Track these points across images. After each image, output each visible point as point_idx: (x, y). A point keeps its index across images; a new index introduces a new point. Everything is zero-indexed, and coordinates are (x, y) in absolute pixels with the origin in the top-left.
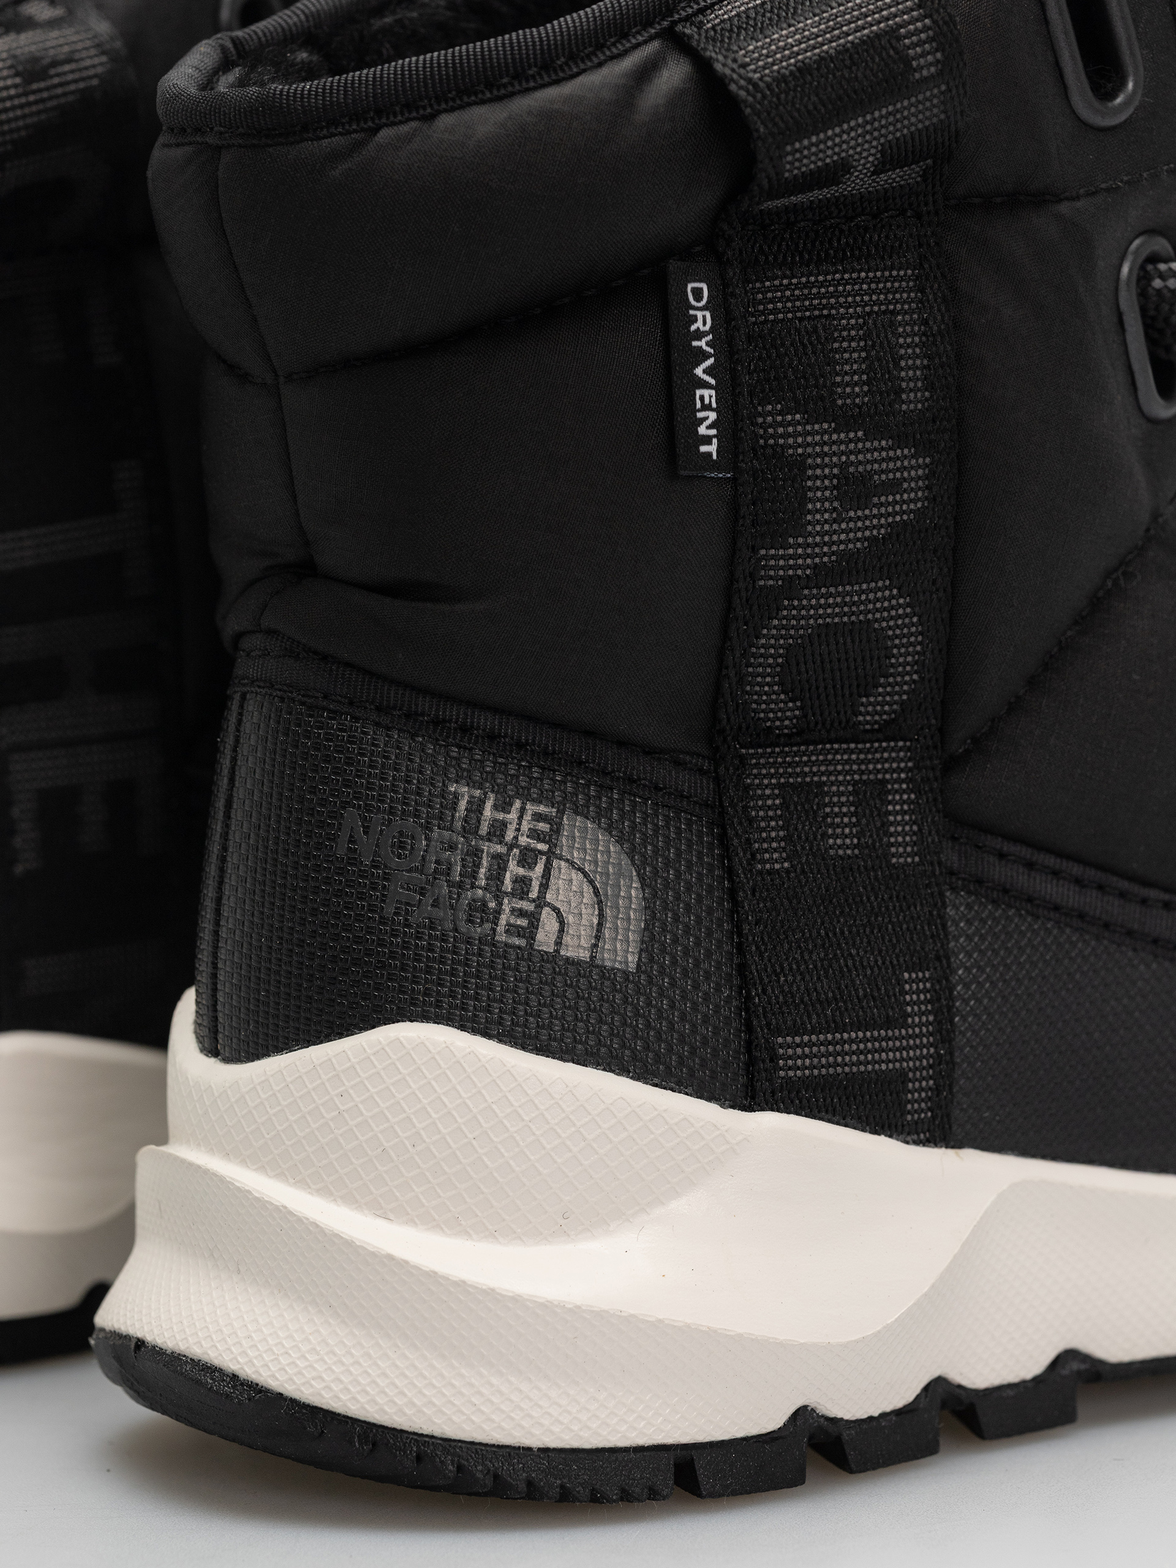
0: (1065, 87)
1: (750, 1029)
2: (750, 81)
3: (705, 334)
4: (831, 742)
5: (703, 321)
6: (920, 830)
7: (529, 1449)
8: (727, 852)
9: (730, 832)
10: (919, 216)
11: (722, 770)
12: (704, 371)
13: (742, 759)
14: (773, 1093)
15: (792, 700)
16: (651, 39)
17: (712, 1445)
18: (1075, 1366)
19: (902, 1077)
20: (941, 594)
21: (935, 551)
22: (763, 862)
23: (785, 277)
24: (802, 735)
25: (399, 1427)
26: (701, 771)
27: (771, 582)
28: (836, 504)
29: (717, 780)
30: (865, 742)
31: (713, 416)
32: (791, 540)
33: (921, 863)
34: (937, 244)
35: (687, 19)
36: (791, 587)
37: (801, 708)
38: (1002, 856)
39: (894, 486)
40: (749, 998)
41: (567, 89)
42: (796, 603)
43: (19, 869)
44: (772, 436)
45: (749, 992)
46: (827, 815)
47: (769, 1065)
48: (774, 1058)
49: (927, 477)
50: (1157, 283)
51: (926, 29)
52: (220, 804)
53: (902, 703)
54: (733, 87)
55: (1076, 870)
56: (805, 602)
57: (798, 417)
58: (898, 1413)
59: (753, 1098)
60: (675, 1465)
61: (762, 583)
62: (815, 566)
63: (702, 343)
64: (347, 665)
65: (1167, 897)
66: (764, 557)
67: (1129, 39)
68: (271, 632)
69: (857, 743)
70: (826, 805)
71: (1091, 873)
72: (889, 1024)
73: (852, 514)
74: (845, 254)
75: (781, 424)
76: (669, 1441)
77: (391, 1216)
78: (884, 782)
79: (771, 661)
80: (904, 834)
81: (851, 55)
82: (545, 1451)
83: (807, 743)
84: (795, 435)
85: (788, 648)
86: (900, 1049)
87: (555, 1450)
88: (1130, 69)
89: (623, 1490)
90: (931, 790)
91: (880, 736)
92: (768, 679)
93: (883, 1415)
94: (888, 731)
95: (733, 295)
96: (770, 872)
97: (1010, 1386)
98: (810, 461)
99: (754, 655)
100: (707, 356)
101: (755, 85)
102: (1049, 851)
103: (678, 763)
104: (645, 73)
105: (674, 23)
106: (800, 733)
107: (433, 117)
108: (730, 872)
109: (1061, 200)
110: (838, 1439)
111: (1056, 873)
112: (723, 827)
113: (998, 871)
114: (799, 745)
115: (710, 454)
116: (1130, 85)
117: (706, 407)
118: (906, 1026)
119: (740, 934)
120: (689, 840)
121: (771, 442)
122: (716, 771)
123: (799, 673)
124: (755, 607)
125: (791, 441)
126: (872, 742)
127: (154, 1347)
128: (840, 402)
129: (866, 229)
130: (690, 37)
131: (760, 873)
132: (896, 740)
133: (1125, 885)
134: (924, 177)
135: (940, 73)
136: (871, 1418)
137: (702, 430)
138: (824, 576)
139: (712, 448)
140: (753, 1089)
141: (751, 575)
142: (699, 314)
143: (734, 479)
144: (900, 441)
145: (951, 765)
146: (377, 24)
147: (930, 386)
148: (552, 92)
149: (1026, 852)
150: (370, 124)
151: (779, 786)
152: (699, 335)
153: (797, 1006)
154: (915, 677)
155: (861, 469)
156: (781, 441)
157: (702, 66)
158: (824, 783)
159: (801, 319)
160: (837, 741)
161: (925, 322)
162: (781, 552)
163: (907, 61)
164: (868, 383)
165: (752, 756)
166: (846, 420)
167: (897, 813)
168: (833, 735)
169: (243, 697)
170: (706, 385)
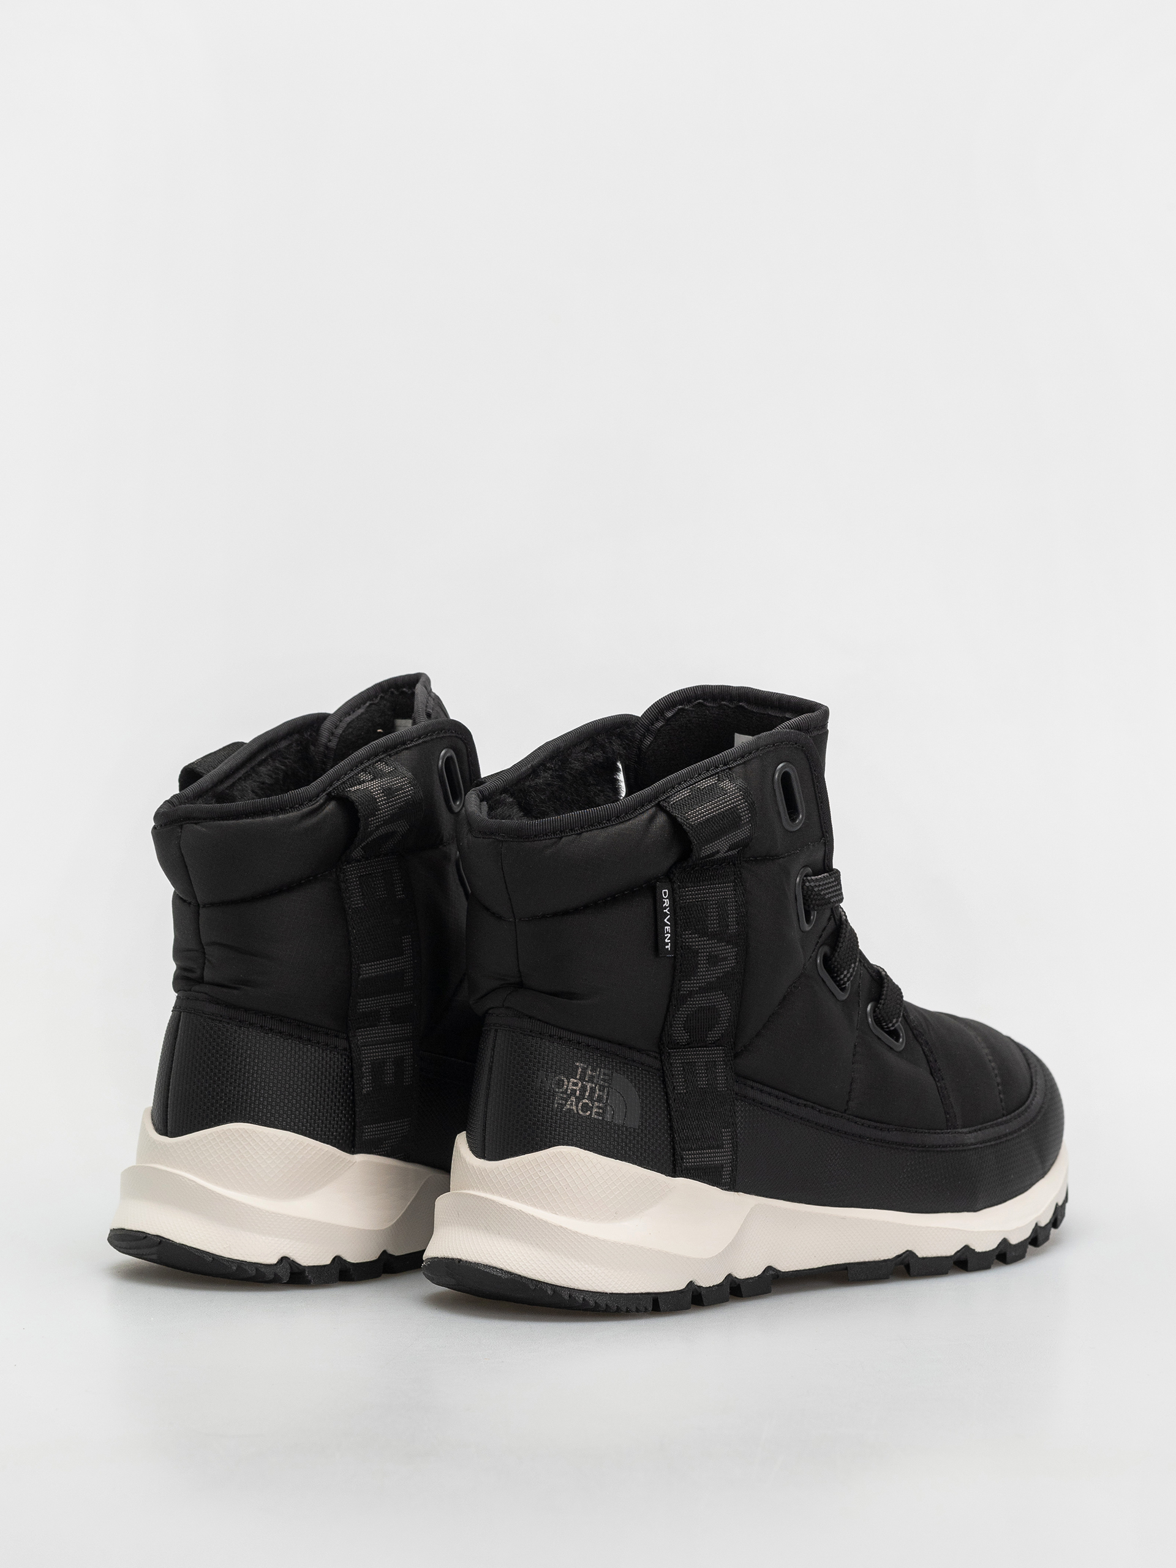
0: (781, 818)
1: (674, 1149)
2: (690, 825)
3: (667, 907)
4: (698, 1047)
5: (667, 903)
6: (727, 1078)
7: (606, 1293)
8: (665, 1087)
9: (667, 1079)
10: (734, 864)
11: (663, 1057)
12: (667, 920)
13: (669, 1053)
14: (682, 1171)
15: (687, 1033)
16: (652, 807)
17: (664, 1293)
18: (771, 1272)
19: (722, 1166)
20: (738, 996)
21: (737, 981)
22: (678, 1090)
23: (692, 887)
24: (688, 1045)
25: (562, 1286)
26: (656, 1058)
27: (685, 992)
28: (707, 965)
29: (661, 1061)
30: (709, 1047)
31: (669, 935)
32: (692, 978)
33: (727, 1090)
34: (740, 874)
35: (664, 800)
36: (691, 994)
37: (689, 1036)
38: (752, 1088)
39: (725, 959)
40: (674, 1137)
41: (628, 824)
42: (692, 999)
43: (364, 1091)
44: (687, 942)
45: (674, 1136)
46: (697, 1073)
47: (681, 1161)
48: (682, 1159)
49: (736, 955)
50: (807, 884)
51: (746, 806)
52: (486, 1069)
53: (722, 1034)
54: (685, 827)
55: (777, 1092)
56: (695, 999)
57: (696, 935)
58: (717, 1285)
59: (675, 1173)
60: (653, 1300)
61: (682, 992)
62: (699, 987)
63: (666, 911)
64: (539, 1020)
65: (805, 1103)
66: (683, 984)
67: (801, 802)
68: (508, 1008)
69: (706, 1047)
70: (697, 1070)
71: (781, 1094)
72: (718, 1147)
73: (712, 968)
74: (711, 878)
75: (690, 938)
76: (651, 1291)
77: (558, 1213)
78: (715, 1061)
79: (682, 1019)
80: (722, 1080)
81: (722, 815)
82: (612, 1294)
83: (690, 1048)
84: (695, 942)
85: (688, 1015)
86: (721, 1156)
87: (615, 1294)
88: (800, 810)
89: (637, 1308)
90: (730, 1064)
91: (714, 1045)
92: (680, 1026)
93: (714, 1286)
94: (716, 1043)
95: (676, 893)
96: (680, 1094)
97: (751, 1278)
98: (700, 951)
99: (676, 1017)
100: (668, 915)
101: (692, 827)
102: (768, 1086)
103: (648, 1055)
104: (652, 819)
105: (660, 802)
106: (688, 1044)
107: (580, 834)
108: (666, 1094)
109: (780, 858)
110: (700, 1294)
111: (770, 1094)
112: (664, 1077)
113: (751, 1093)
114: (687, 1048)
115: (668, 948)
116: (801, 816)
117: (668, 933)
118: (723, 1148)
119: (670, 1115)
120: (642, 1084)
121: (687, 944)
122: (660, 1057)
123: (690, 1023)
124: (679, 1001)
125: (694, 944)
126: (711, 1047)
127: (466, 1261)
128: (710, 930)
129: (717, 869)
130: (666, 807)
131: (676, 1094)
132: (719, 1047)
133: (792, 1098)
134: (738, 852)
135: (750, 820)
136: (710, 1287)
137: (666, 941)
138: (703, 990)
139: (668, 947)
140: (675, 1170)
141: (679, 990)
142: (666, 900)
143: (675, 957)
144: (728, 942)
145: (736, 1056)
146: (527, 783)
147: (738, 924)
148: (622, 826)
149: (760, 1086)
150: (558, 836)
151: (682, 1063)
152: (665, 909)
153: (690, 1141)
154: (727, 1024)
155: (716, 953)
156: (690, 944)
157: (672, 819)
158: (696, 1062)
159: (697, 902)
160: (700, 1047)
161: (736, 901)
162: (689, 982)
163: (740, 817)
164: (719, 923)
165: (672, 1052)
166: (713, 936)
167: (720, 1072)
168: (699, 1045)
169: (496, 1031)
170: (668, 925)
